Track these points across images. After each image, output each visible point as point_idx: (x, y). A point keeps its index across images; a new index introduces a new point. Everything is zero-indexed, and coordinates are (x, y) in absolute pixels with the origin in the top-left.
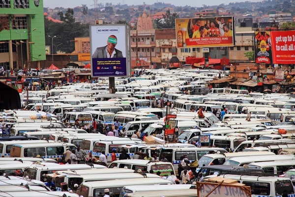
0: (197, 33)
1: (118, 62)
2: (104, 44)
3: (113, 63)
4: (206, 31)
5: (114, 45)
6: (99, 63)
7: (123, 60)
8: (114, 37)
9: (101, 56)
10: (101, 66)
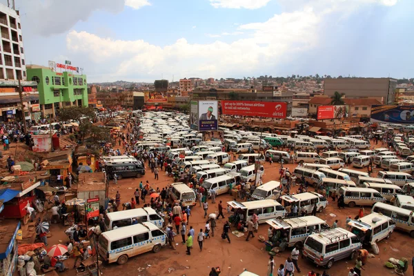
0: (153, 97)
1: (213, 122)
2: (206, 112)
3: (210, 122)
4: (156, 96)
5: (211, 112)
6: (203, 123)
7: (216, 121)
8: (211, 108)
9: (204, 119)
10: (204, 125)
